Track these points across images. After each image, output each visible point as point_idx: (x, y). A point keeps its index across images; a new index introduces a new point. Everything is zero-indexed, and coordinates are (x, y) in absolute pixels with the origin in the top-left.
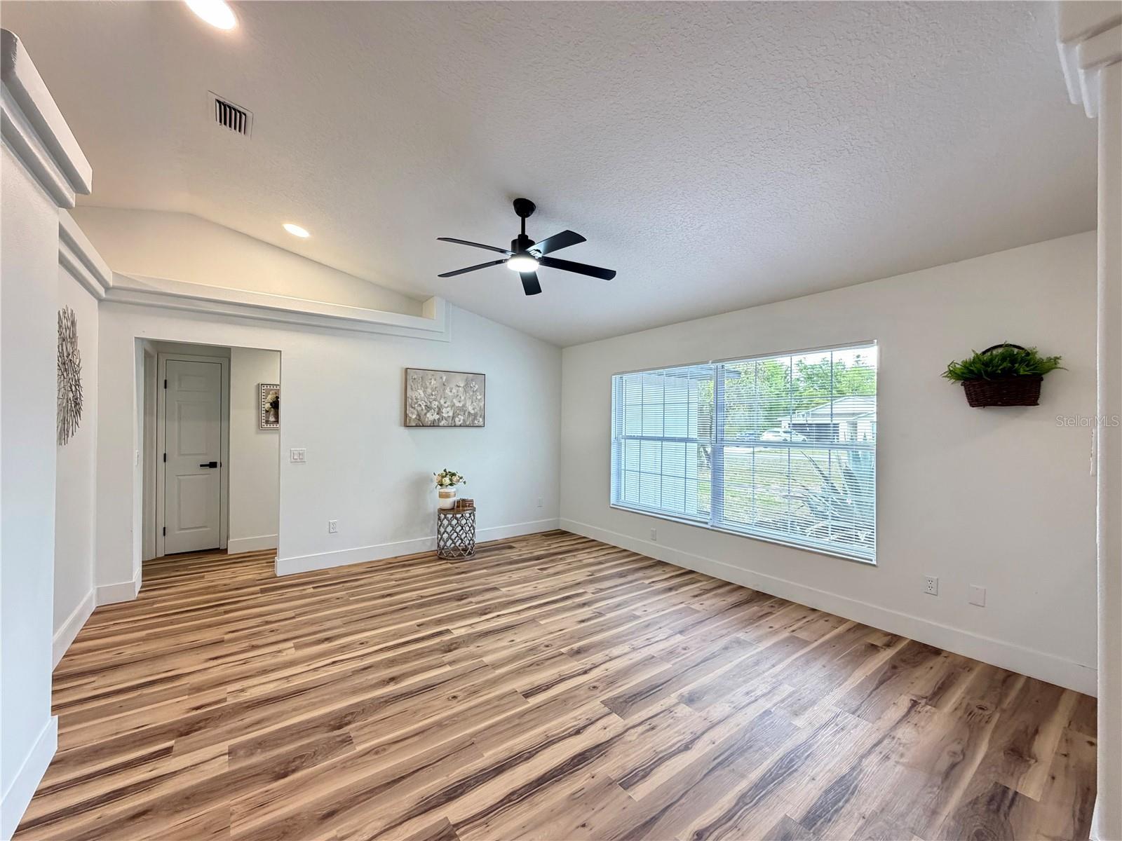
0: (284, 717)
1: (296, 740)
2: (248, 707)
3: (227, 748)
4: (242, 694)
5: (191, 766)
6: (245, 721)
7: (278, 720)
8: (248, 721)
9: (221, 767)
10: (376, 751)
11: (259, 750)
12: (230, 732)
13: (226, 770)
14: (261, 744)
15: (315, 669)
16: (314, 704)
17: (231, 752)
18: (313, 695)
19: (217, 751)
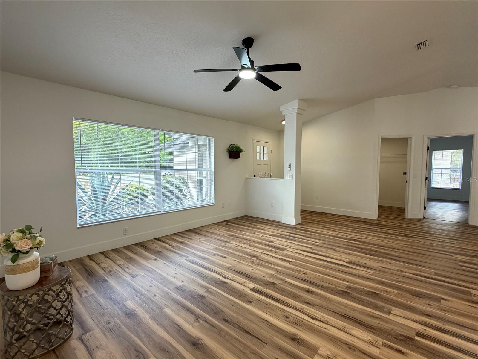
0: (361, 311)
1: (363, 299)
2: (373, 329)
3: (391, 316)
4: (372, 340)
5: (407, 319)
6: (378, 322)
7: (364, 311)
8: (377, 321)
9: (396, 311)
10: (344, 280)
11: (379, 305)
12: (387, 322)
13: (393, 308)
14: (377, 308)
15: (326, 323)
16: (345, 306)
17: (390, 313)
18: (342, 310)
19: (394, 317)
